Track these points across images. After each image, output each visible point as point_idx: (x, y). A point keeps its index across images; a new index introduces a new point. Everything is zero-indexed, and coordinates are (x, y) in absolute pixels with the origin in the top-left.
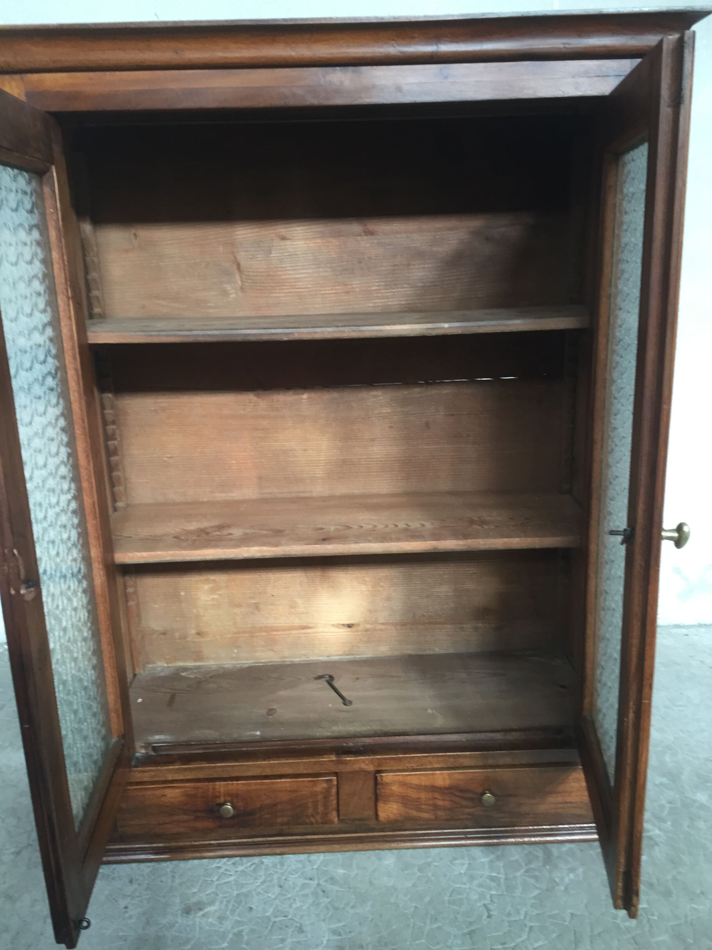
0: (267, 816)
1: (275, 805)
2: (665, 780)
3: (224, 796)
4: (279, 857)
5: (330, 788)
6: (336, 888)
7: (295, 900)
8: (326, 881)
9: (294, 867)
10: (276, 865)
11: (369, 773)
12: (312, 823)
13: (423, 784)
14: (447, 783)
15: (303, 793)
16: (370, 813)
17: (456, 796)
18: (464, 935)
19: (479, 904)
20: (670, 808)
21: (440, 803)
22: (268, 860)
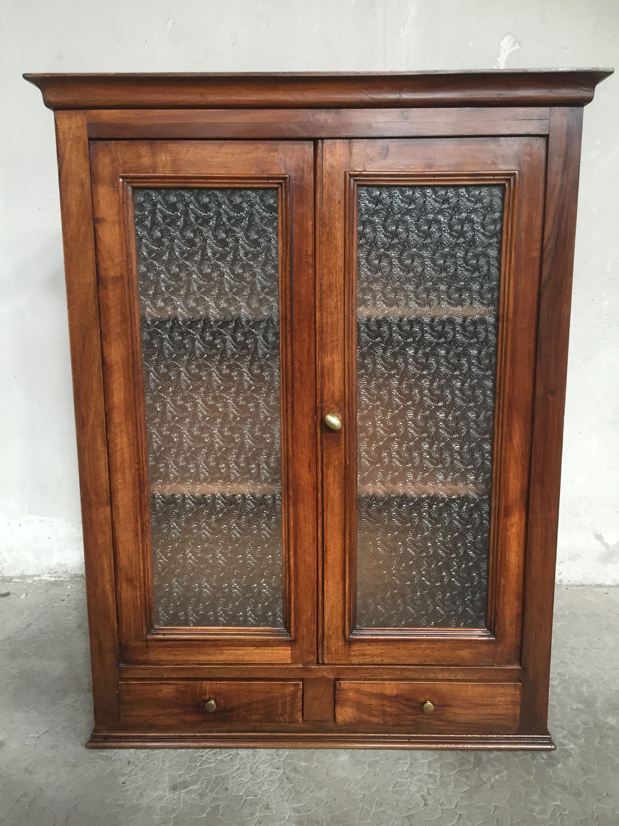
0: (243, 713)
1: (251, 704)
2: (581, 706)
3: (210, 693)
4: (252, 750)
5: (297, 691)
6: (298, 776)
7: (263, 784)
8: (290, 770)
9: (264, 759)
10: (250, 756)
11: (330, 680)
12: (280, 722)
13: (374, 692)
14: (395, 692)
15: (274, 694)
16: (329, 716)
17: (402, 704)
18: (404, 817)
19: (418, 795)
20: (584, 728)
21: (388, 709)
22: (243, 753)
